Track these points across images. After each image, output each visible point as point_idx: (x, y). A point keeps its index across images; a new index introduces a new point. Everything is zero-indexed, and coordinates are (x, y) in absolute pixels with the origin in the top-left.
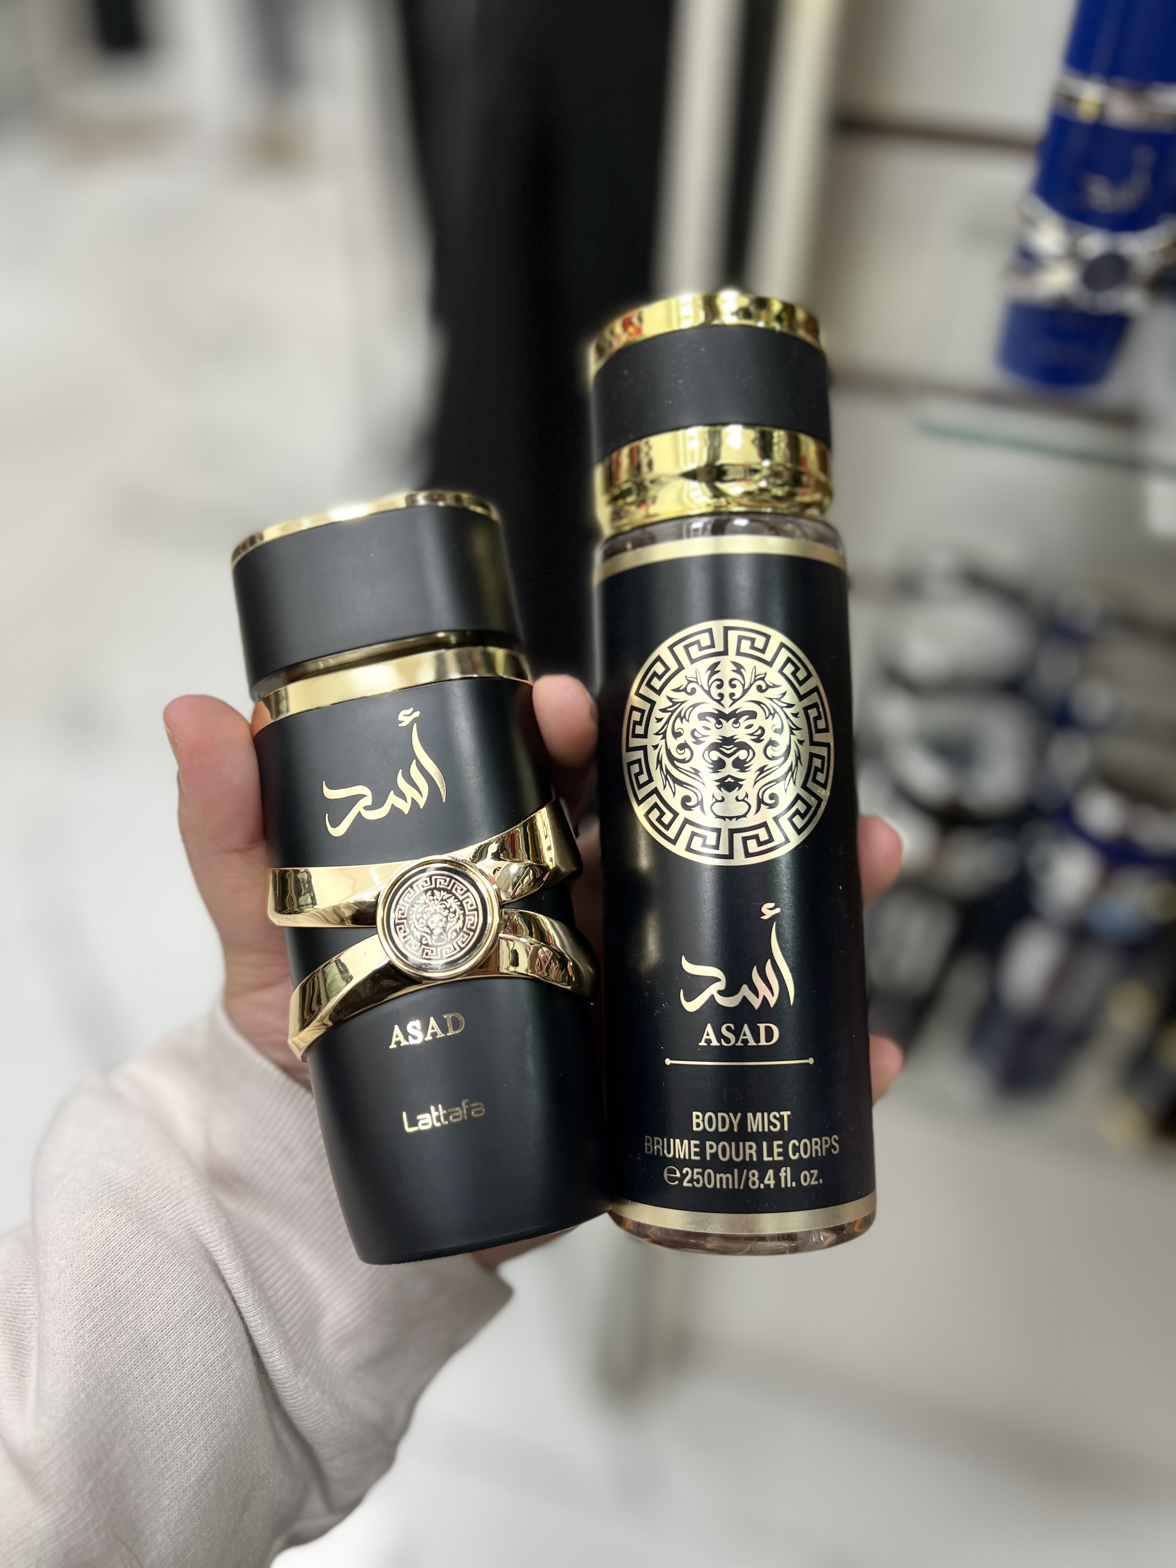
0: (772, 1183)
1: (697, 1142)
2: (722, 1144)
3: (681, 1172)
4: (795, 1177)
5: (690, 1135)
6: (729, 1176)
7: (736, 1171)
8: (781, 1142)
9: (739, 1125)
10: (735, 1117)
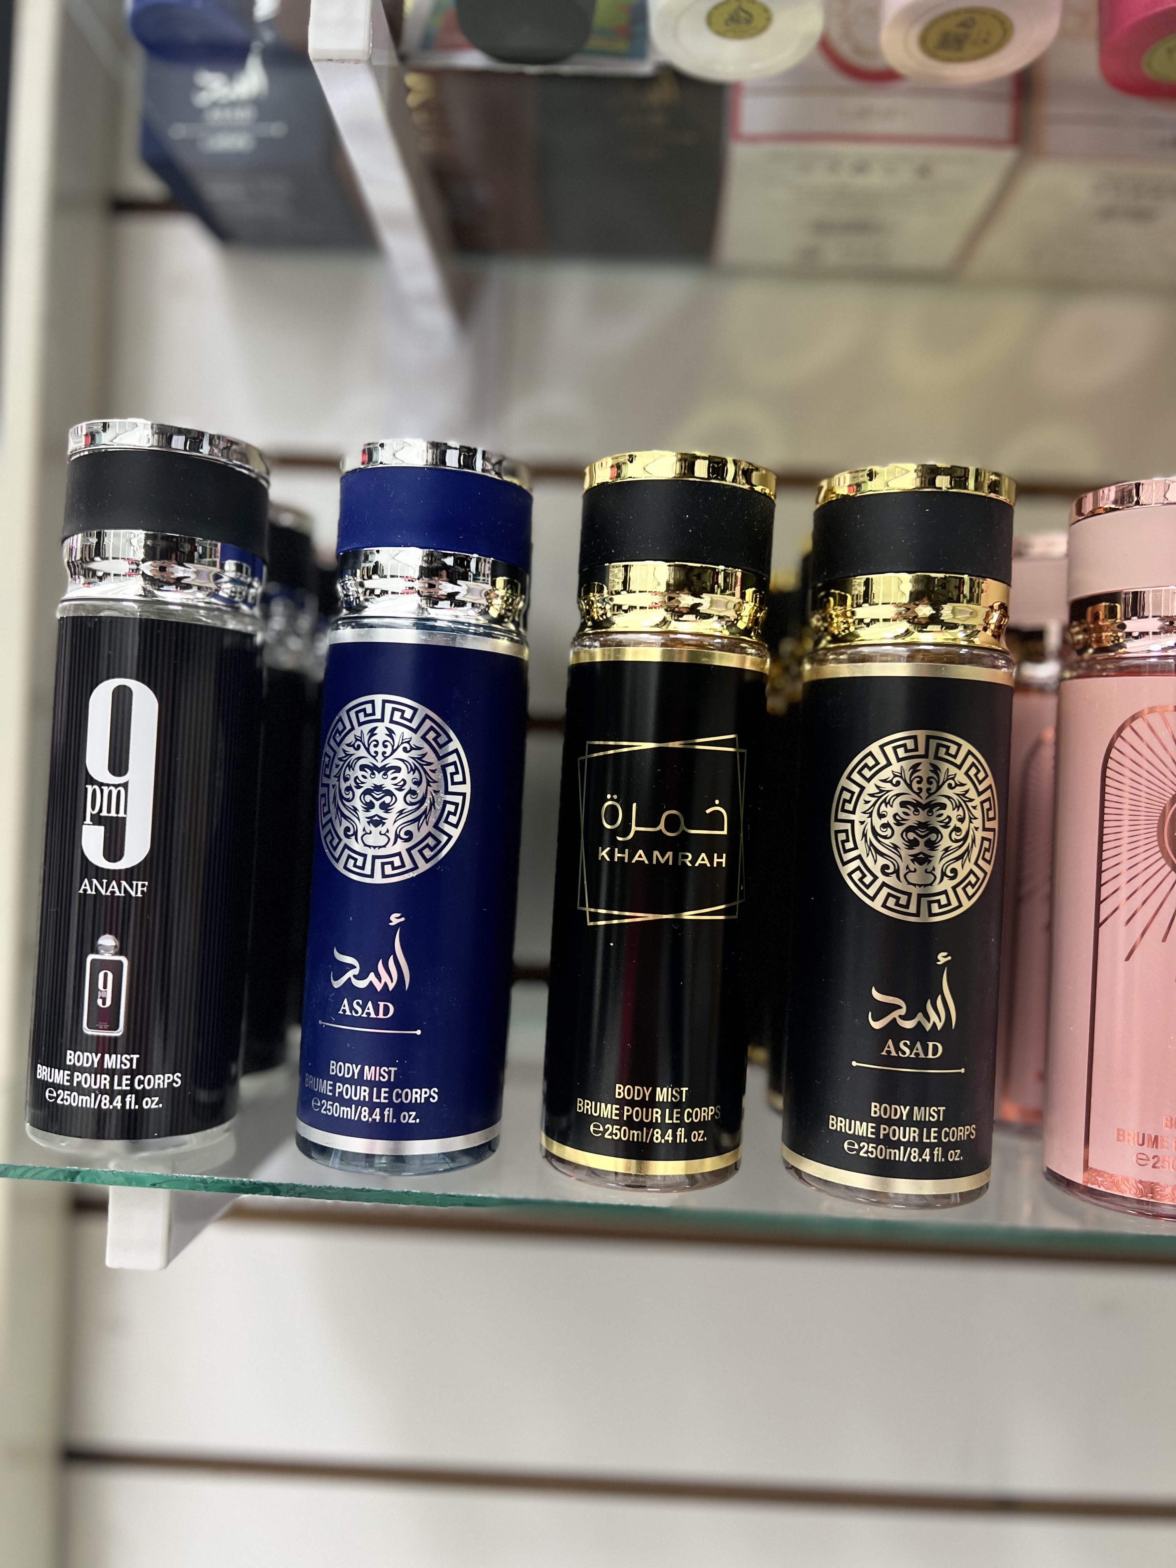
0: (928, 1158)
1: (874, 1125)
2: (893, 1127)
3: (859, 1145)
4: (945, 1155)
5: (867, 1118)
6: (897, 1151)
7: (902, 1148)
8: (936, 1129)
9: (907, 1115)
10: (905, 1109)
